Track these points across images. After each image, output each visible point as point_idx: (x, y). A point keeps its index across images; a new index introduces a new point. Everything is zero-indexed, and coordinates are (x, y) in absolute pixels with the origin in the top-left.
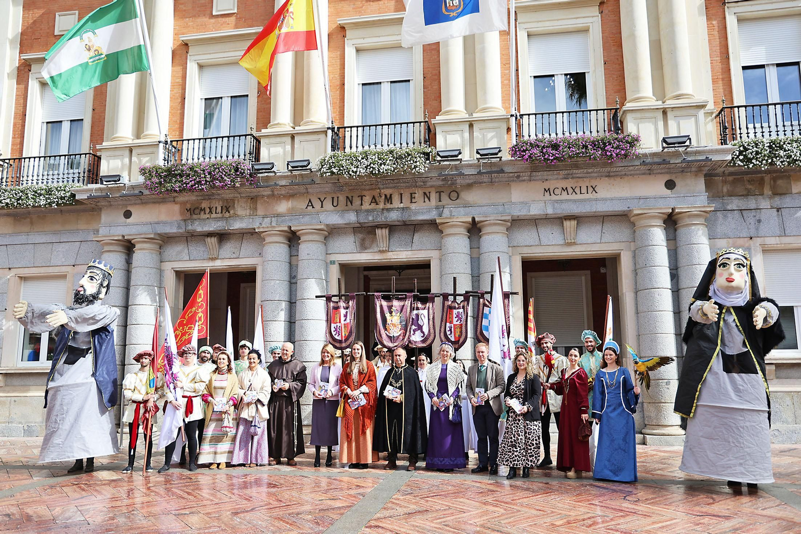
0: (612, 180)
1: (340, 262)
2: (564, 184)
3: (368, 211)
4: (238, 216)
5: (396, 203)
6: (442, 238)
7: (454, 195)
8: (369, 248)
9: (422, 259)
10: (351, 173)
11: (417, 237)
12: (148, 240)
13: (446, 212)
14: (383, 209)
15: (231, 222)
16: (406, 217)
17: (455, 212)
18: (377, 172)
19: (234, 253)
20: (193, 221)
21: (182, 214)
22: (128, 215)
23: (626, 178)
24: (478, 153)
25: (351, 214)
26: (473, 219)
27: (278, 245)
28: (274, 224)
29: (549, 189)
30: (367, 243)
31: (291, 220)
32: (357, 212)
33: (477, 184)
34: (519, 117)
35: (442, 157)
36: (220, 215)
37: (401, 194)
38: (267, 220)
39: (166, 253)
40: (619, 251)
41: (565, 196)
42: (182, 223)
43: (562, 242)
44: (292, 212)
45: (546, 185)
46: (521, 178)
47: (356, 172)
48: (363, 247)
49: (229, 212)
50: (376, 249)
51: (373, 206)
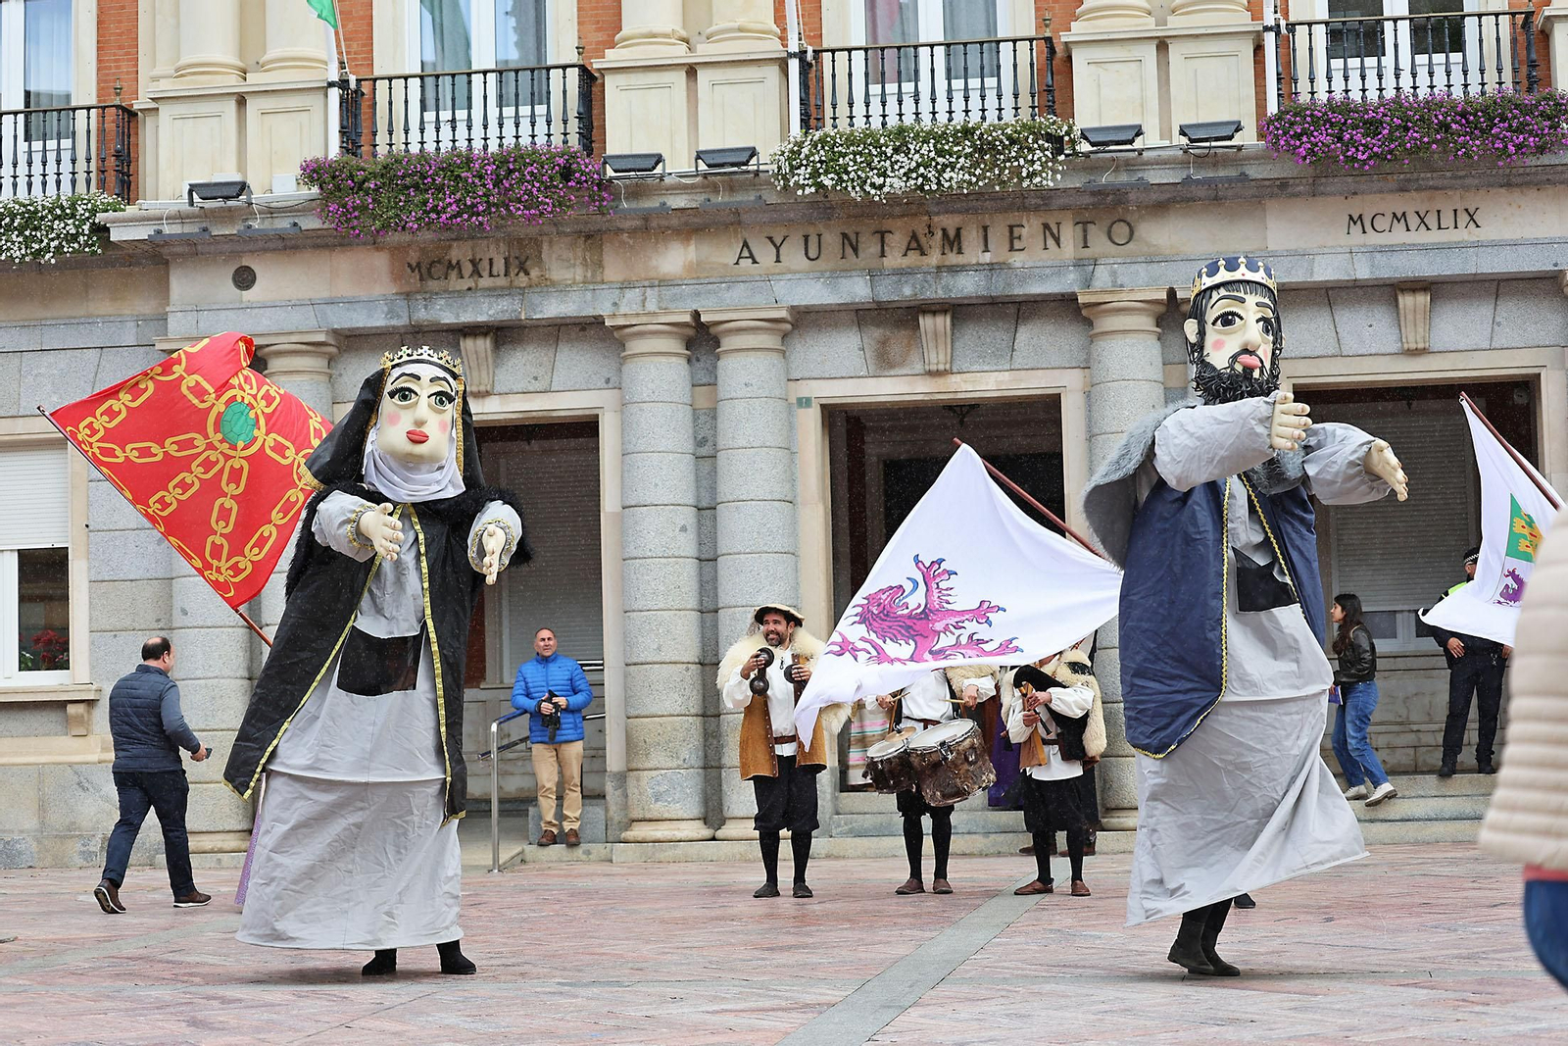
0: (1516, 193)
1: (824, 401)
2: (1397, 203)
3: (901, 273)
4: (553, 284)
5: (973, 253)
6: (1092, 339)
7: (1121, 230)
8: (902, 364)
9: (1039, 392)
10: (867, 188)
11: (1024, 334)
12: (309, 348)
13: (1102, 277)
14: (938, 267)
15: (536, 299)
16: (999, 287)
17: (1125, 274)
18: (934, 187)
19: (536, 378)
20: (430, 297)
21: (396, 277)
22: (244, 279)
23: (1551, 190)
24: (1183, 133)
25: (856, 279)
26: (1172, 293)
27: (663, 359)
28: (651, 306)
29: (1360, 217)
30: (895, 349)
31: (698, 294)
32: (873, 274)
33: (1178, 202)
34: (1284, 31)
35: (1093, 144)
36: (502, 281)
37: (985, 228)
38: (632, 295)
39: (345, 378)
40: (1536, 371)
41: (1399, 235)
42: (402, 303)
43: (1395, 347)
44: (698, 276)
45: (1355, 207)
46: (1290, 190)
47: (882, 186)
48: (885, 362)
49: (527, 273)
50: (919, 368)
51: (913, 258)
